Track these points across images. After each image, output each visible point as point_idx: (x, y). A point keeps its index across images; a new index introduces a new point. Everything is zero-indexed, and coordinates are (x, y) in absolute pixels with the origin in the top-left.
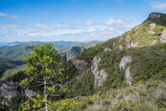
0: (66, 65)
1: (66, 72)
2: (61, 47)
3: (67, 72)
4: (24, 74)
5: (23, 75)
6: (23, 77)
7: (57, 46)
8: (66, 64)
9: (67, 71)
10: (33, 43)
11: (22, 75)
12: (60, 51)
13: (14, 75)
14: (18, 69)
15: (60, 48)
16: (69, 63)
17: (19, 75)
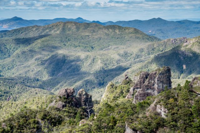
0: (176, 100)
1: (174, 123)
2: (152, 40)
3: (178, 124)
4: (36, 119)
5: (34, 122)
6: (34, 128)
7: (138, 35)
8: (173, 97)
9: (176, 121)
10: (65, 23)
11: (31, 121)
12: (149, 54)
13: (10, 120)
14: (17, 102)
15: (149, 43)
16: (184, 92)
17: (21, 120)
